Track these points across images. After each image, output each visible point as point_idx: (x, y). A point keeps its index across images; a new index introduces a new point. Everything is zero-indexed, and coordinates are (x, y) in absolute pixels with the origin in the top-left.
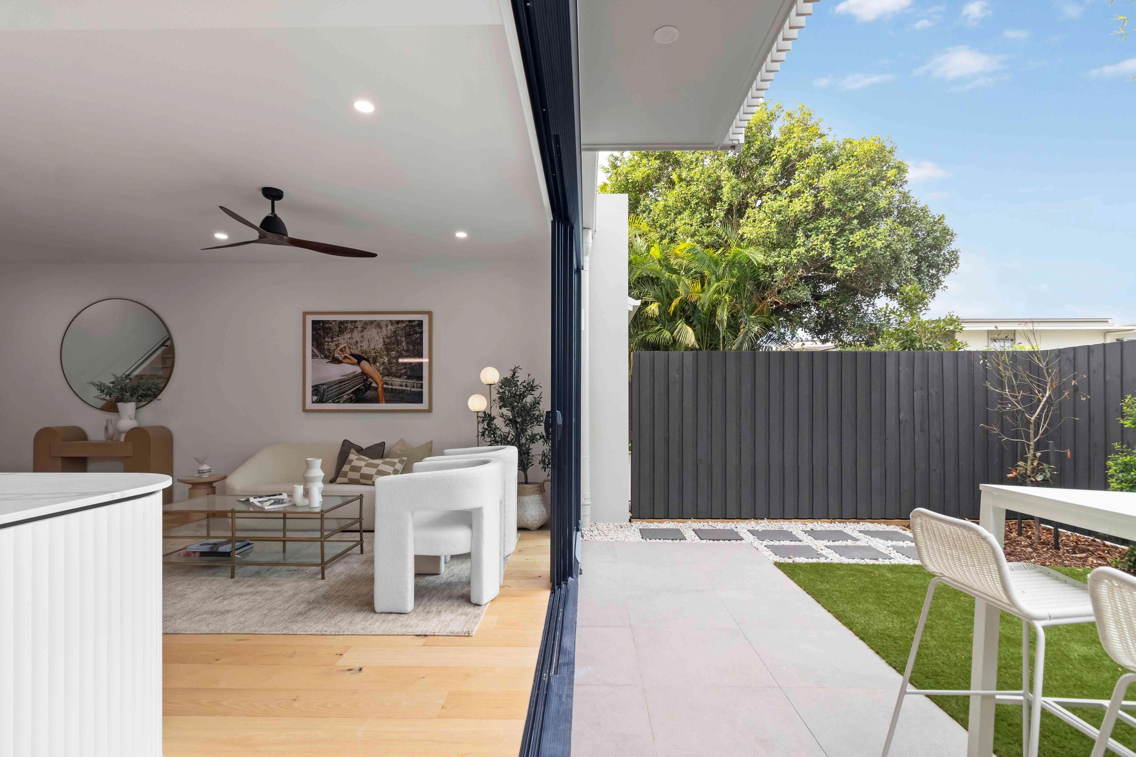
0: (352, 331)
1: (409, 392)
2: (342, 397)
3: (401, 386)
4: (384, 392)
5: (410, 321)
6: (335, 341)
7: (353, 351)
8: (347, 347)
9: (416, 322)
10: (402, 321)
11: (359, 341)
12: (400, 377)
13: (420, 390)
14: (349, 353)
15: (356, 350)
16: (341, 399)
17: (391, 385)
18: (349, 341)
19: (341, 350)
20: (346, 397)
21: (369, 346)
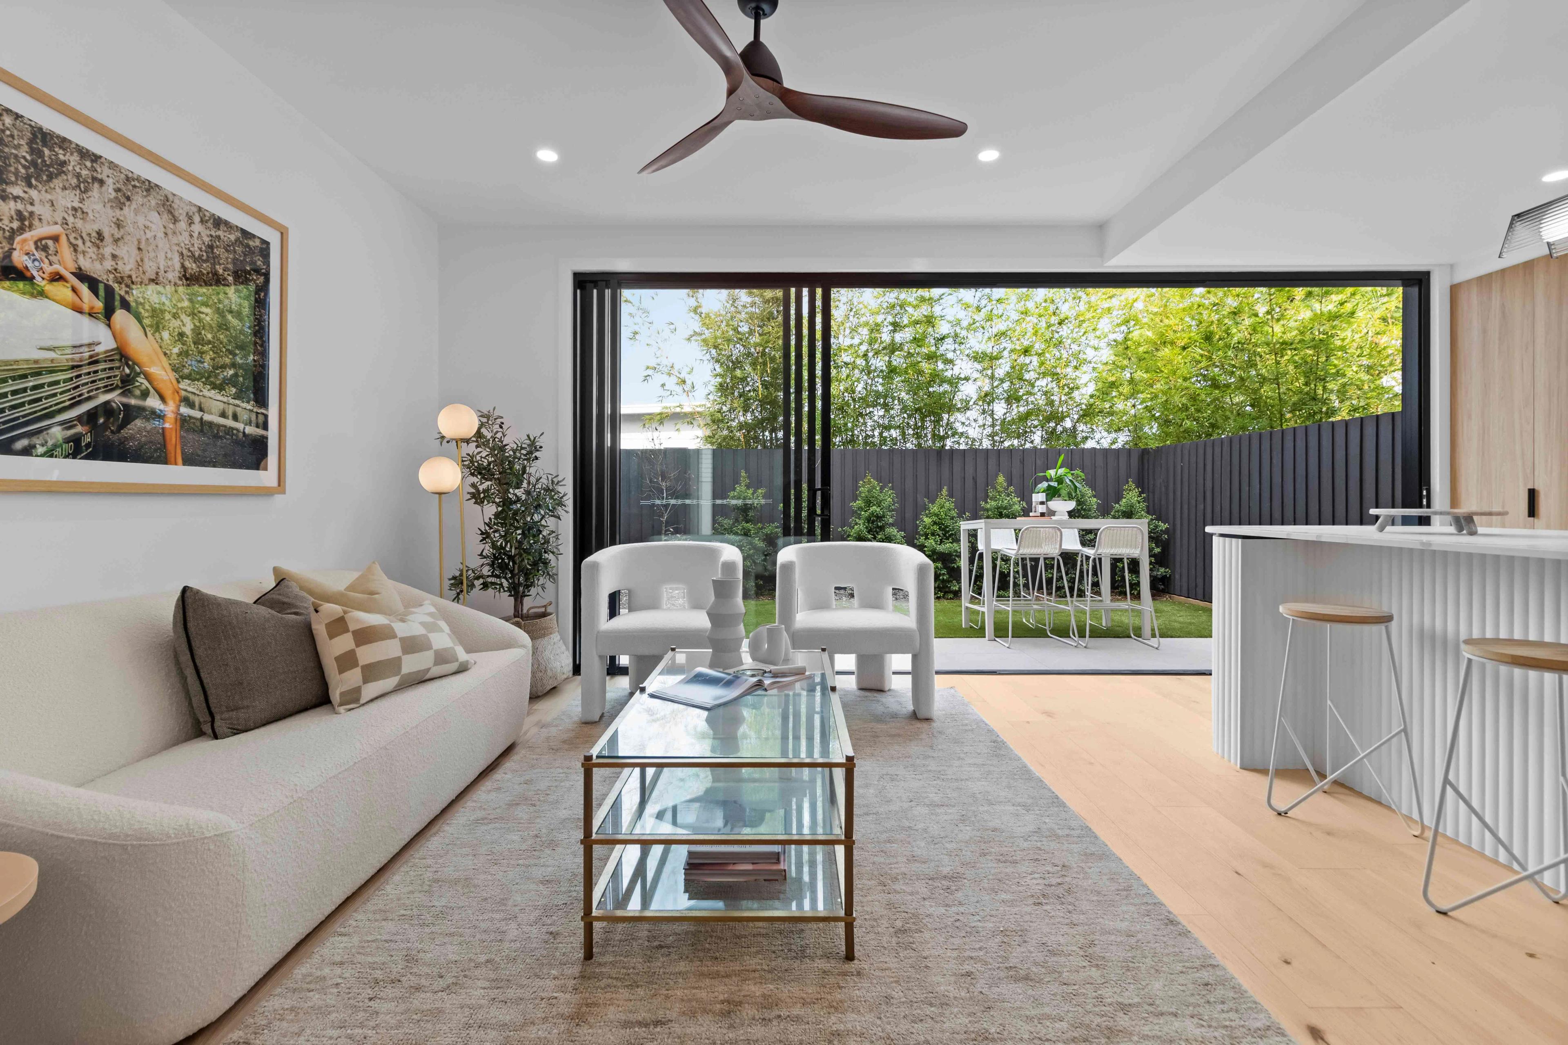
0: (83, 186)
1: (241, 435)
2: (39, 432)
3: (223, 415)
4: (182, 427)
5: (245, 233)
6: (16, 198)
7: (86, 264)
8: (63, 239)
9: (257, 243)
10: (226, 223)
11: (106, 234)
12: (220, 388)
13: (260, 432)
14: (72, 267)
15: (97, 265)
16: (36, 441)
17: (201, 410)
18: (71, 220)
19: (41, 245)
20: (57, 433)
21: (140, 264)
